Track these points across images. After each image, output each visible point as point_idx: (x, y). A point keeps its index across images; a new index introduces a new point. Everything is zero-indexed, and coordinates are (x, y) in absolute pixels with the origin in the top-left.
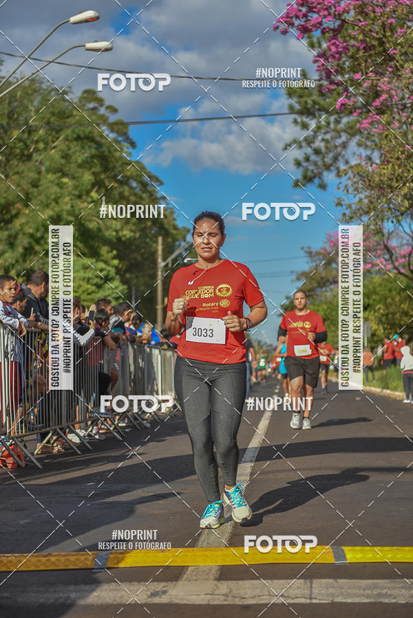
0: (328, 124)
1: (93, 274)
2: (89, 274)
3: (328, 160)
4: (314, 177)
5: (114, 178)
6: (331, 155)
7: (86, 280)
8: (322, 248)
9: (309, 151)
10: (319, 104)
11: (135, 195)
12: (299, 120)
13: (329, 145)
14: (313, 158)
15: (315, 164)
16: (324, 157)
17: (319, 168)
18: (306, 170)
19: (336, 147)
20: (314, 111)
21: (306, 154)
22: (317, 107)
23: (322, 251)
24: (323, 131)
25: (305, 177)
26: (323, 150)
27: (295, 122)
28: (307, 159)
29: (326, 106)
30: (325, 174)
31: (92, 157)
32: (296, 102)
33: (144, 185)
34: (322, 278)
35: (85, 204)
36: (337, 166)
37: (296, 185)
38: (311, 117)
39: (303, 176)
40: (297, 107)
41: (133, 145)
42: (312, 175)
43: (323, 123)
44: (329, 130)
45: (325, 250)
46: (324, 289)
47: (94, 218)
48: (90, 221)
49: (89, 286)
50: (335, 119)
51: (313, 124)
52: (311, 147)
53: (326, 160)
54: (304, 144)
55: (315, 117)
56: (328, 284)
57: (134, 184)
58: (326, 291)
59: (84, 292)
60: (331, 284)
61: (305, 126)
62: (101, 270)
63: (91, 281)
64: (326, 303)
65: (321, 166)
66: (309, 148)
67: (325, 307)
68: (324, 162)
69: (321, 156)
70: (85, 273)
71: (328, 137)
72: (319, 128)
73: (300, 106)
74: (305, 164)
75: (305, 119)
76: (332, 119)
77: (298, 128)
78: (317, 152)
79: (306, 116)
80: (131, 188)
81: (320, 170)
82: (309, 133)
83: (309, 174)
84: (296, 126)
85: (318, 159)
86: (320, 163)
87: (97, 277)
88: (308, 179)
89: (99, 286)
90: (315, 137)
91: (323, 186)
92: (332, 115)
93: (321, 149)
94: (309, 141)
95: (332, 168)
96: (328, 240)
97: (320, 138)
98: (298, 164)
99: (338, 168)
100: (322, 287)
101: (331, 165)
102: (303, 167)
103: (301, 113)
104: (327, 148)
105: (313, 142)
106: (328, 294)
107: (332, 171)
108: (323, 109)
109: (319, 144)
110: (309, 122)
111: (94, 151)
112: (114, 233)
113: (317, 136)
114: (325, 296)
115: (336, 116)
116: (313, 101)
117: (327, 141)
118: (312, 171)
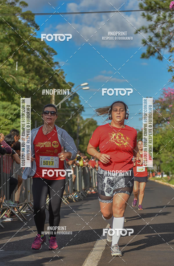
0: (165, 17)
1: (9, 112)
2: (6, 112)
3: (164, 41)
4: (155, 52)
5: (25, 49)
6: (166, 38)
7: (5, 116)
8: (159, 98)
9: (152, 35)
10: (159, 4)
11: (38, 60)
12: (146, 14)
13: (165, 31)
14: (155, 39)
15: (156, 43)
16: (161, 39)
17: (158, 46)
18: (150, 47)
19: (169, 32)
20: (156, 9)
21: (150, 37)
22: (158, 6)
23: (160, 100)
24: (161, 22)
25: (149, 52)
26: (161, 34)
27: (143, 15)
28: (151, 40)
29: (163, 6)
30: (162, 50)
31: (10, 35)
32: (145, 3)
33: (44, 54)
34: (159, 118)
35: (5, 66)
36: (170, 45)
37: (143, 56)
38: (154, 12)
39: (147, 51)
40: (145, 5)
41: (37, 27)
42: (154, 51)
43: (162, 17)
44: (165, 22)
45: (162, 99)
46: (160, 125)
47: (10, 75)
48: (8, 77)
49: (6, 120)
50: (169, 14)
51: (155, 17)
52: (153, 32)
53: (163, 41)
54: (148, 30)
55: (156, 13)
56: (163, 121)
57: (38, 54)
58: (162, 126)
59: (3, 123)
60: (165, 122)
61: (150, 18)
62: (15, 110)
63: (7, 117)
64: (161, 134)
65: (159, 45)
66: (152, 33)
67: (161, 137)
68: (161, 42)
69: (160, 39)
70: (3, 111)
71: (164, 26)
72: (159, 20)
73: (147, 5)
74: (149, 43)
75: (150, 14)
76: (167, 14)
77: (145, 19)
78: (157, 35)
79: (150, 11)
80: (36, 56)
81: (159, 48)
82: (153, 23)
83: (152, 49)
84: (144, 18)
85: (157, 40)
86: (159, 43)
87: (12, 114)
88: (151, 53)
89: (13, 120)
90: (156, 26)
91: (160, 58)
92: (167, 11)
93: (159, 34)
94: (152, 28)
95: (167, 46)
96: (164, 93)
97: (159, 26)
98: (145, 42)
99: (170, 47)
100: (159, 124)
101: (166, 44)
102: (148, 45)
103: (147, 9)
104: (163, 33)
105: (155, 29)
106: (163, 128)
107: (167, 48)
108: (162, 8)
109: (158, 30)
110: (152, 16)
111: (11, 32)
112: (24, 86)
113: (158, 25)
114: (161, 129)
115: (170, 12)
116: (155, 2)
117: (163, 29)
118: (154, 48)
